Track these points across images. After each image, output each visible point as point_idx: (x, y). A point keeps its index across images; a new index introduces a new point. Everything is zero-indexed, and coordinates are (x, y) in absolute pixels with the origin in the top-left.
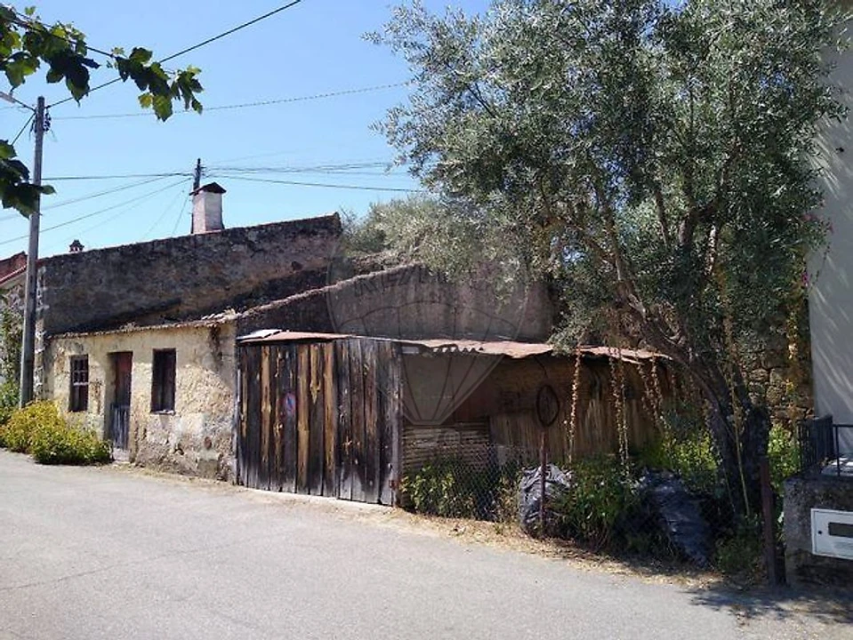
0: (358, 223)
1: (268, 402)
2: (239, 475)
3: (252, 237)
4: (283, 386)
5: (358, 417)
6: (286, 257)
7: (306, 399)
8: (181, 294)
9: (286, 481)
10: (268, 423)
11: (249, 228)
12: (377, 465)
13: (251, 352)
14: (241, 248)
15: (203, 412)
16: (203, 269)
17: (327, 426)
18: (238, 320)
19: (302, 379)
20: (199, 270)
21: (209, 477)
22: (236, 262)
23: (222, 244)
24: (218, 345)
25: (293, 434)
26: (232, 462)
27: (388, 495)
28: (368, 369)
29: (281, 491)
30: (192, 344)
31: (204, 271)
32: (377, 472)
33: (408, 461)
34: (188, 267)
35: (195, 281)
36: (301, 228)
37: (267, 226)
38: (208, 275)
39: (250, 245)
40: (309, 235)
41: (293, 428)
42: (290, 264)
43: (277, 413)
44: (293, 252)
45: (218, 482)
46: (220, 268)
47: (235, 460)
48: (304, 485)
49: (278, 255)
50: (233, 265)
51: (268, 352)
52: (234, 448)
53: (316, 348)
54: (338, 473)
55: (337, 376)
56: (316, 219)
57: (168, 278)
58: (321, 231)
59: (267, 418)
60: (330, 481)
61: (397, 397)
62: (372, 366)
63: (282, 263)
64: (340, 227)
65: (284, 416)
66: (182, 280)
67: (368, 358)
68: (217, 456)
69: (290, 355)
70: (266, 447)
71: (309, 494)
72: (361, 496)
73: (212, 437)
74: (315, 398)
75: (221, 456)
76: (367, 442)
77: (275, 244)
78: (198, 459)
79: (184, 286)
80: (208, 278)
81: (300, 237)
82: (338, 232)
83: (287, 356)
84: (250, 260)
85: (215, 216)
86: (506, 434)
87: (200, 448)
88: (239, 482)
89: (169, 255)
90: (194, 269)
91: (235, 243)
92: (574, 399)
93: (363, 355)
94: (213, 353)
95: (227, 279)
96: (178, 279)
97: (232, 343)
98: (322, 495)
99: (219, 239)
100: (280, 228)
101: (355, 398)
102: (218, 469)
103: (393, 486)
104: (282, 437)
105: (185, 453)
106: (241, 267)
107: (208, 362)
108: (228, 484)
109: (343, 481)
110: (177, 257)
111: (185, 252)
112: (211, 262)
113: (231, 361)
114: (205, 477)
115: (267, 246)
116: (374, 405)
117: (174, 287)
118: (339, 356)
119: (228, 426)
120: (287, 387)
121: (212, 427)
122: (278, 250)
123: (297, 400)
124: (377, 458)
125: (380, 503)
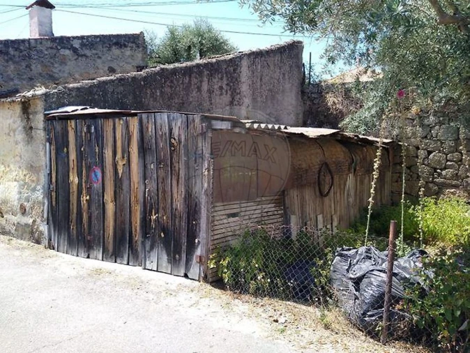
0: (158, 42)
1: (76, 174)
2: (50, 240)
3: (76, 44)
4: (90, 159)
5: (164, 192)
6: (104, 62)
7: (112, 174)
8: (18, 85)
9: (93, 249)
10: (75, 194)
11: (74, 38)
12: (184, 240)
13: (58, 126)
14: (67, 52)
15: (18, 181)
16: (36, 66)
17: (133, 199)
18: (46, 95)
19: (108, 153)
20: (33, 67)
21: (24, 240)
22: (63, 62)
23: (51, 48)
24: (28, 119)
25: (99, 206)
26: (44, 228)
27: (195, 270)
28: (175, 144)
29: (88, 257)
30: (7, 119)
31: (37, 68)
32: (184, 247)
33: (216, 237)
34: (24, 64)
35: (29, 76)
36: (115, 41)
37: (88, 37)
38: (41, 72)
39: (75, 50)
40: (121, 47)
41: (99, 201)
42: (107, 68)
43: (84, 184)
44: (109, 58)
45: (33, 244)
46: (50, 66)
47: (46, 227)
48: (110, 254)
49: (96, 59)
50: (61, 65)
51: (73, 126)
52: (45, 216)
53: (122, 122)
54: (143, 243)
55: (144, 150)
56: (126, 35)
57: (8, 71)
58: (130, 45)
59: (74, 188)
60: (137, 250)
61: (206, 173)
62: (180, 142)
63: (100, 66)
64: (145, 43)
65: (90, 188)
66: (18, 74)
67: (176, 132)
68: (30, 221)
69: (95, 128)
70: (74, 216)
71: (116, 262)
72: (167, 268)
73: (25, 204)
74: (120, 172)
75: (34, 221)
76: (173, 216)
77: (94, 52)
78: (16, 222)
79: (20, 79)
80: (40, 74)
81: (114, 47)
82: (143, 47)
83: (93, 130)
84: (74, 62)
85: (46, 25)
86: (296, 206)
87: (17, 214)
88: (51, 247)
89: (7, 53)
90: (28, 66)
91: (62, 48)
92: (375, 177)
93: (171, 130)
94: (24, 127)
95: (56, 75)
96: (16, 73)
97: (40, 117)
98: (128, 264)
99: (49, 44)
100: (98, 39)
101: (162, 173)
102: (32, 233)
103: (200, 261)
104: (89, 207)
105: (5, 216)
106: (67, 67)
107: (20, 136)
108: (41, 247)
109: (149, 252)
110: (14, 56)
111: (21, 52)
112: (43, 62)
113: (40, 134)
114: (22, 239)
115: (88, 53)
116: (182, 180)
117: (12, 80)
118: (145, 130)
119: (39, 195)
120: (93, 160)
121: (26, 195)
122: (96, 56)
123: (103, 172)
124: (184, 233)
125: (186, 276)
